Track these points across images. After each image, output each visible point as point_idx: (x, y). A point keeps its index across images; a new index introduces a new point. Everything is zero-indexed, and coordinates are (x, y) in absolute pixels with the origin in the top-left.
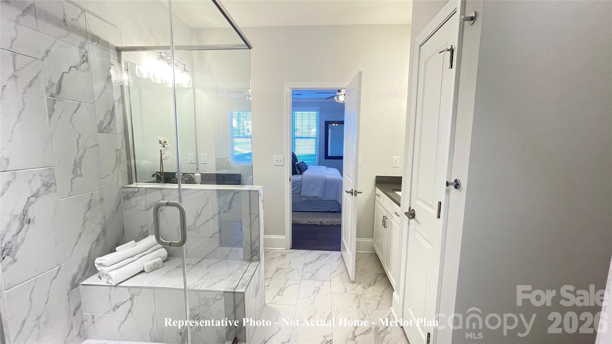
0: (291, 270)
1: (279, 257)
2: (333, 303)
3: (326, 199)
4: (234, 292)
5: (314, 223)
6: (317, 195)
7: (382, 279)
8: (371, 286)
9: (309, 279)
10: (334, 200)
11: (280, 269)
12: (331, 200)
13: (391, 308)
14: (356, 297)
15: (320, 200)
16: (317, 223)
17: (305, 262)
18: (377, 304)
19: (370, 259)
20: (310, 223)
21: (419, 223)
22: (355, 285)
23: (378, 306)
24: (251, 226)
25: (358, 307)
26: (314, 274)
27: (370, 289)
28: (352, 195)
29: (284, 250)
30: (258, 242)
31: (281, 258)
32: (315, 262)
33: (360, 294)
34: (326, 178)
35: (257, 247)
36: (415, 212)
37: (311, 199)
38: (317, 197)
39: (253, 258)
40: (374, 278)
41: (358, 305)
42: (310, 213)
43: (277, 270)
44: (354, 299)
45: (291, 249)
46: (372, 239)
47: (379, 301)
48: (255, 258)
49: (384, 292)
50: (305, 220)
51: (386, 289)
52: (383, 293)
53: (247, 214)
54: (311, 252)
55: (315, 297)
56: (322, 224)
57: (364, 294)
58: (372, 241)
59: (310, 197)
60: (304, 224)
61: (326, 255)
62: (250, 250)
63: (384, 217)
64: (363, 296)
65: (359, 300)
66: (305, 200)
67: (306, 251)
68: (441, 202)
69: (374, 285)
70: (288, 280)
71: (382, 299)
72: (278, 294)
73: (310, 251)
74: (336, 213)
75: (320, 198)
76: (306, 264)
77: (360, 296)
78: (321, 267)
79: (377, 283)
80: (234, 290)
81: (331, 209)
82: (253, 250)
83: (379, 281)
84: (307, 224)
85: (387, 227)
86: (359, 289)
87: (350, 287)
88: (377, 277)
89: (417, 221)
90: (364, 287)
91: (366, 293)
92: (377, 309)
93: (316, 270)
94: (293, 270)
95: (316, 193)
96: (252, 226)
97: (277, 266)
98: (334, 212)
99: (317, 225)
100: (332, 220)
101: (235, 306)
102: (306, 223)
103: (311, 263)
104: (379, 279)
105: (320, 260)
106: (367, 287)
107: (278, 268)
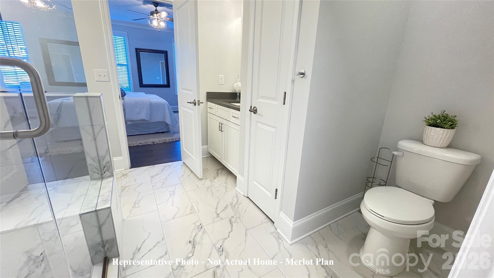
0: (138, 185)
1: (120, 177)
2: (191, 198)
3: (153, 121)
4: (96, 211)
5: (147, 144)
6: (144, 118)
7: (221, 172)
8: (216, 178)
9: (161, 187)
10: (161, 121)
11: (126, 187)
12: (158, 122)
13: (236, 188)
14: (208, 189)
15: (148, 122)
16: (149, 144)
17: (151, 175)
18: (225, 188)
19: (207, 161)
20: (142, 144)
21: (261, 116)
22: (203, 181)
23: (226, 189)
24: (95, 139)
25: (212, 195)
26: (164, 182)
27: (216, 180)
28: (195, 105)
29: (123, 170)
30: (108, 156)
31: (123, 178)
32: (161, 174)
33: (210, 186)
34: (151, 101)
35: (108, 162)
36: (256, 109)
37: (138, 122)
38: (144, 120)
39: (104, 175)
40: (216, 172)
41: (212, 193)
42: (138, 136)
43: (123, 189)
44: (207, 191)
45: (130, 168)
46: (207, 146)
47: (226, 186)
48: (107, 173)
49: (226, 179)
50: (136, 142)
51: (227, 177)
52: (226, 181)
53: (89, 126)
54: (154, 166)
55: (172, 199)
56: (155, 144)
57: (213, 185)
58: (207, 147)
59: (136, 121)
60: (136, 146)
61: (169, 166)
62: (98, 167)
63: (220, 123)
64: (212, 186)
65: (211, 190)
66: (131, 124)
67: (148, 167)
68: (286, 92)
69: (218, 177)
70: (140, 193)
71: (227, 184)
72: (134, 207)
73: (152, 166)
74: (164, 133)
75: (148, 121)
76: (152, 177)
77: (210, 187)
78: (168, 175)
79: (219, 175)
80: (96, 208)
81: (159, 130)
82: (102, 167)
83: (220, 174)
84: (139, 146)
85: (223, 131)
86: (208, 182)
87: (199, 183)
88: (218, 171)
89: (259, 115)
90: (211, 180)
91: (214, 184)
92: (226, 192)
93: (165, 179)
94: (141, 185)
95: (143, 116)
96: (98, 139)
97: (122, 186)
98: (163, 133)
99: (150, 144)
100: (163, 139)
101: (99, 226)
102: (137, 145)
103: (157, 175)
104: (219, 172)
105: (165, 171)
106: (213, 180)
107: (123, 186)
